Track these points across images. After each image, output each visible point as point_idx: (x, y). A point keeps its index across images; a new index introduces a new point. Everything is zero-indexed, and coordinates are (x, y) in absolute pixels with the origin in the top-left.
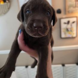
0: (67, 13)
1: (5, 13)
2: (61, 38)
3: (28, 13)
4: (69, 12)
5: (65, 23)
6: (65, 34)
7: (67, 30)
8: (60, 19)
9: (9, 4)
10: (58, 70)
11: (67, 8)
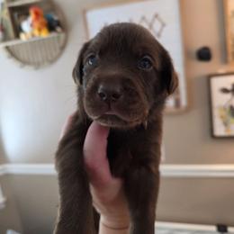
1: (52, 61)
2: (213, 137)
3: (91, 63)
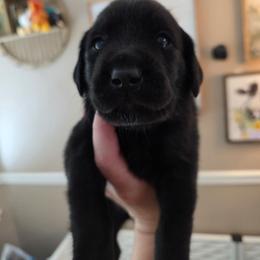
0: (247, 56)
2: (228, 141)
4: (253, 54)
5: (242, 92)
6: (242, 127)
7: (250, 114)
8: (224, 78)
9: (65, 31)
10: (218, 252)
11: (247, 40)
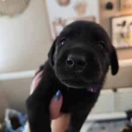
0: (122, 8)
4: (125, 7)
5: (119, 25)
